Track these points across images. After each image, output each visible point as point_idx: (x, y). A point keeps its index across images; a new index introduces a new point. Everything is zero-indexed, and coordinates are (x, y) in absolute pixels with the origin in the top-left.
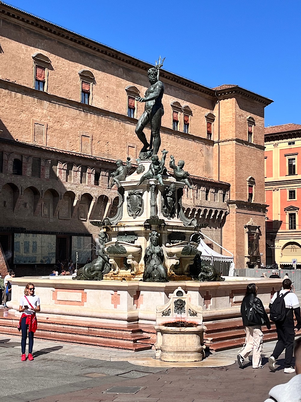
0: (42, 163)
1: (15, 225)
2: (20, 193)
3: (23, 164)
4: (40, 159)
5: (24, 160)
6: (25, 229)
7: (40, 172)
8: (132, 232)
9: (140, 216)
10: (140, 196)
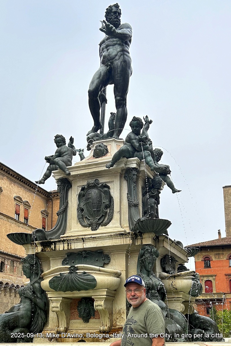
8: (99, 250)
9: (106, 225)
10: (106, 189)
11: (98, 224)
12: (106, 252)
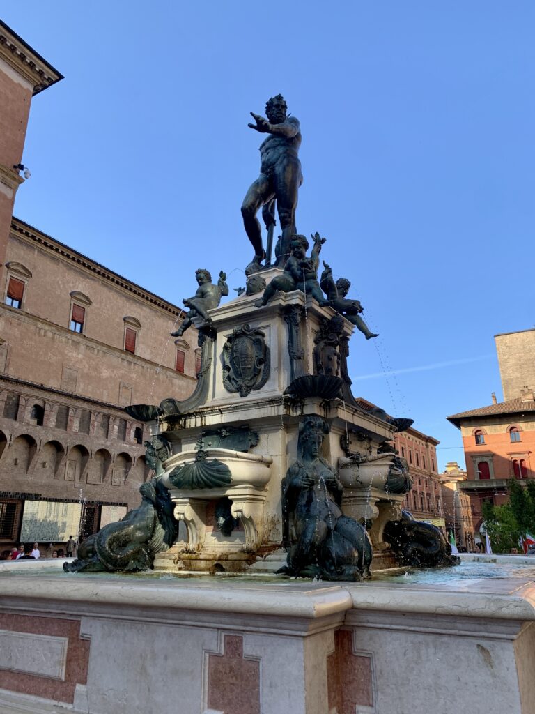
0: (71, 412)
1: (27, 490)
2: (38, 448)
3: (46, 413)
4: (68, 408)
5: (47, 408)
6: (41, 495)
7: (66, 424)
8: (244, 425)
9: (259, 387)
10: (259, 337)
11: (248, 387)
12: (254, 428)
